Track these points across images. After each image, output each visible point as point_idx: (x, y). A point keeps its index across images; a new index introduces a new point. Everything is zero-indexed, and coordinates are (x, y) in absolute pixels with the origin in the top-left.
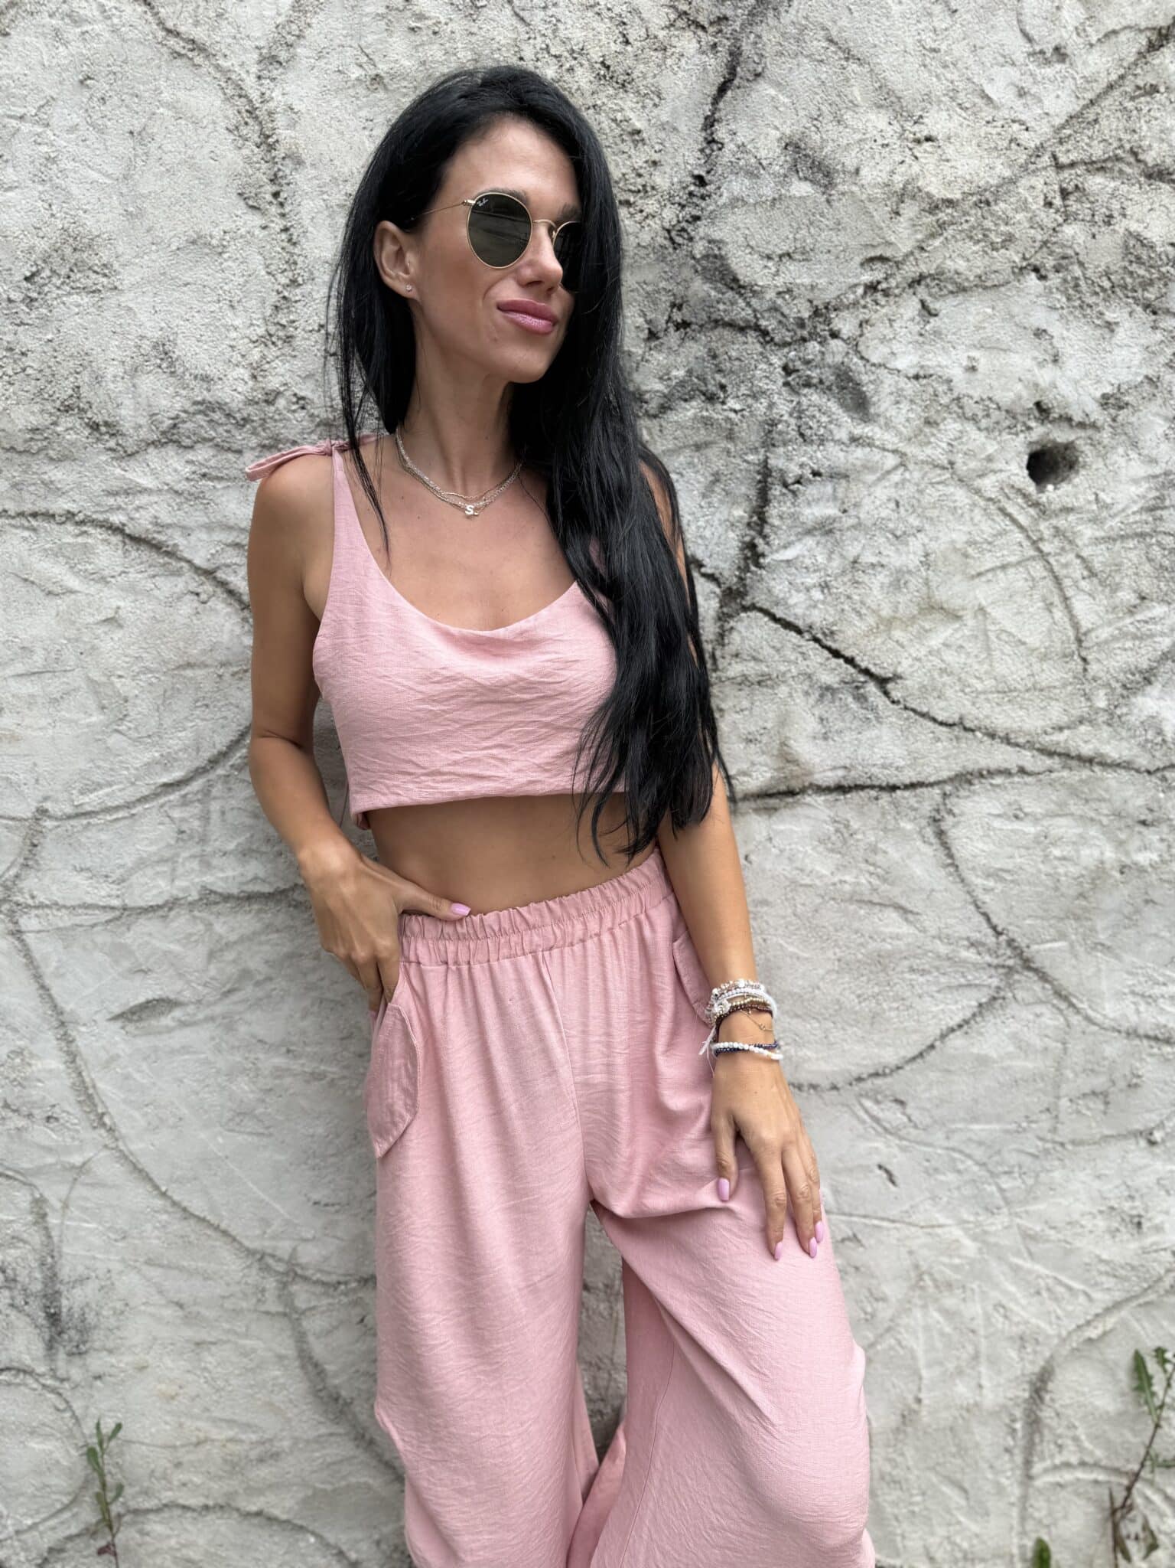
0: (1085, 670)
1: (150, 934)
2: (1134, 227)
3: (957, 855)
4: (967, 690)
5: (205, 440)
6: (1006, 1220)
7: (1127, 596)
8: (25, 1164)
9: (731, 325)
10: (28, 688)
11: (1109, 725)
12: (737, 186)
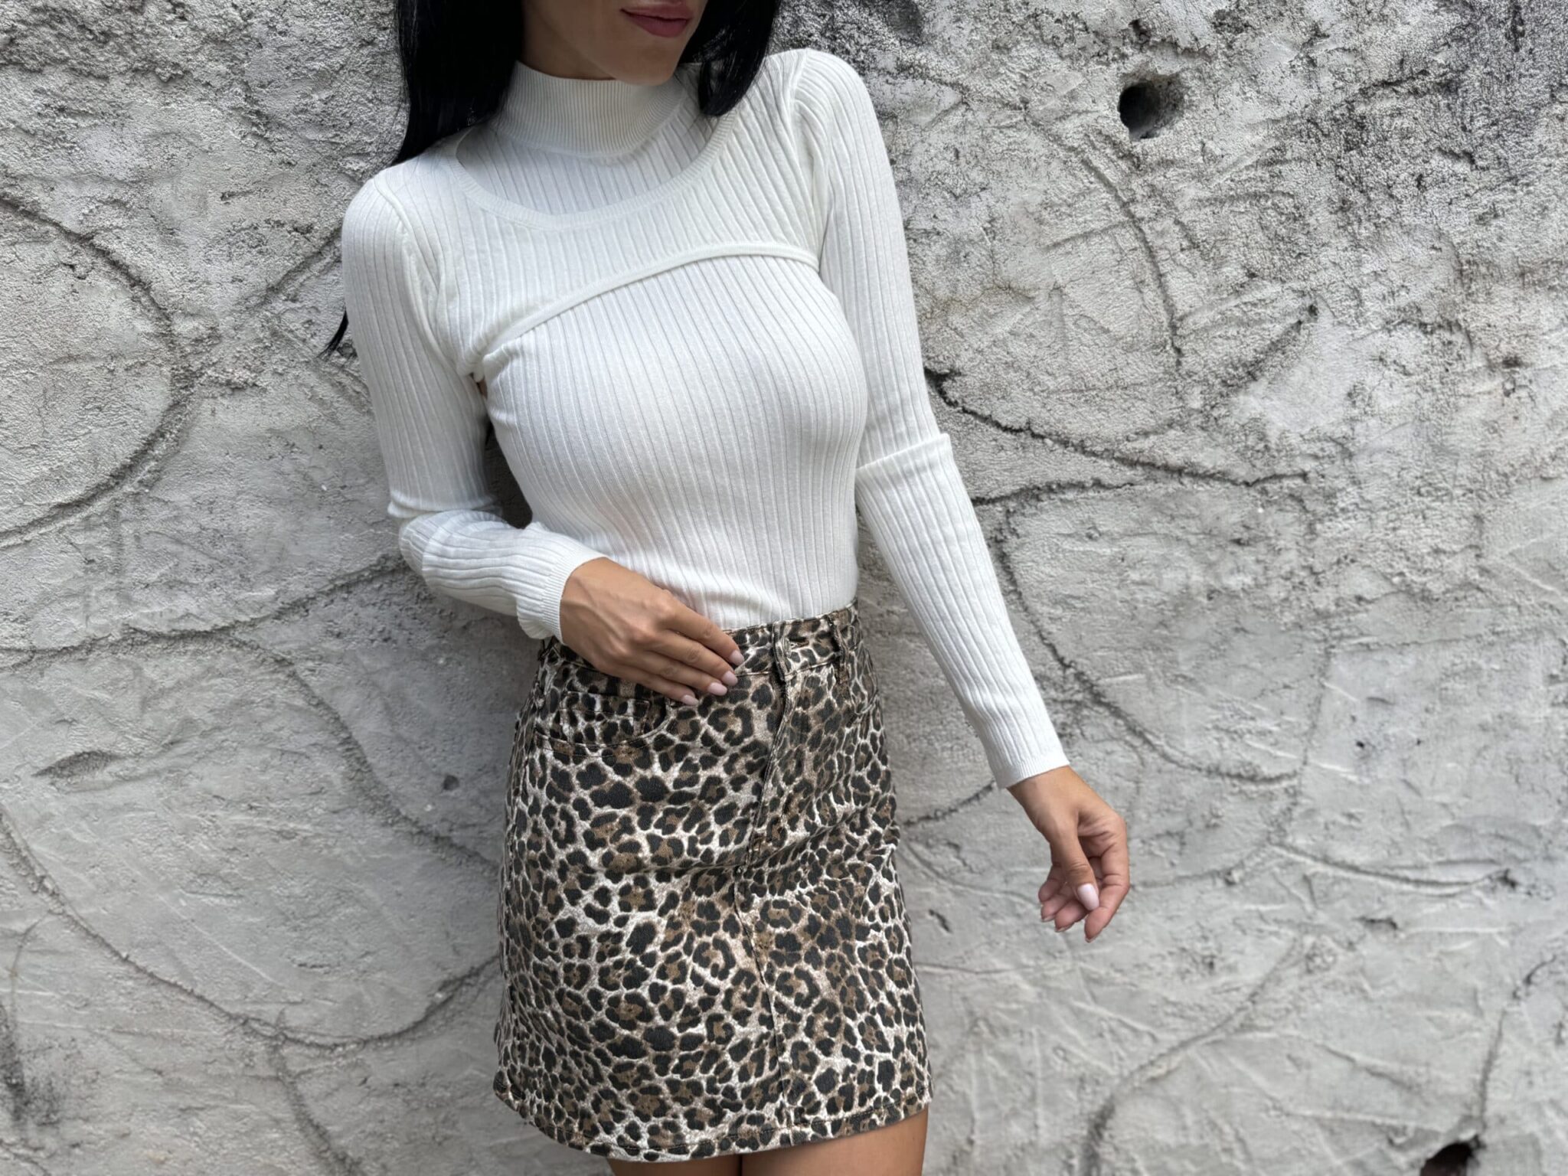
0: (1179, 363)
1: (69, 680)
3: (1020, 581)
4: (1037, 389)
5: (57, 62)
6: (1069, 964)
7: (1233, 272)
11: (1203, 429)
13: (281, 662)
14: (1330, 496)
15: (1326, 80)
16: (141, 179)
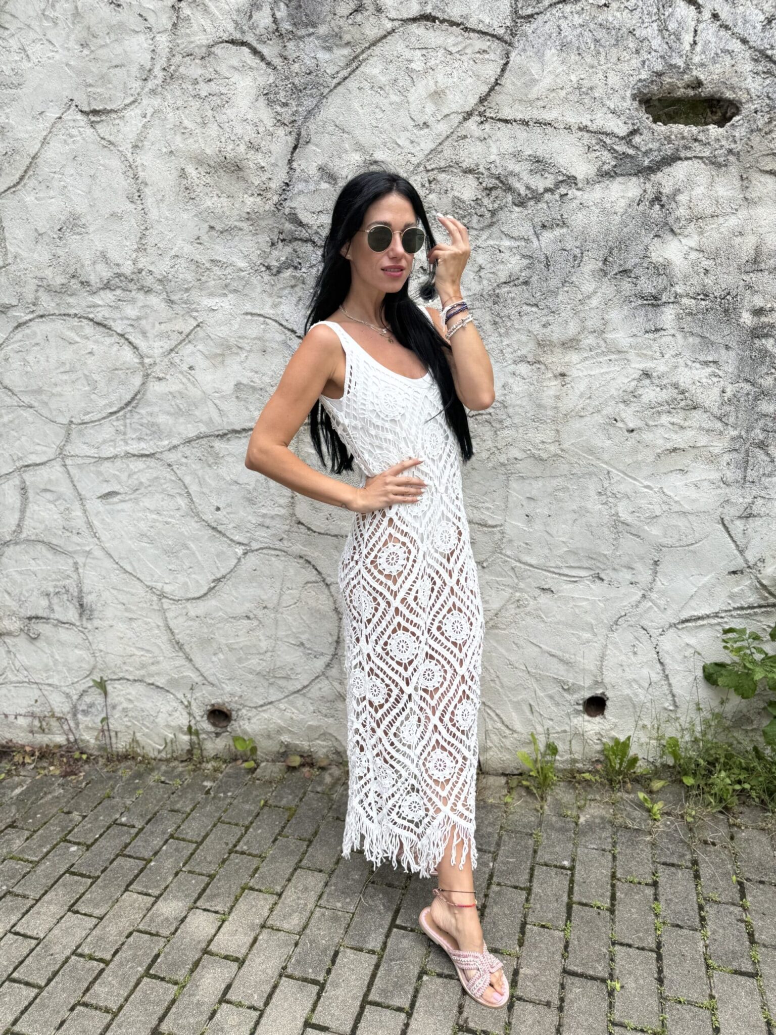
1: (108, 467)
2: (457, 194)
5: (119, 287)
8: (70, 549)
9: (301, 240)
10: (65, 377)
12: (300, 186)
13: (169, 465)
14: (501, 422)
15: (485, 282)
16: (138, 319)
